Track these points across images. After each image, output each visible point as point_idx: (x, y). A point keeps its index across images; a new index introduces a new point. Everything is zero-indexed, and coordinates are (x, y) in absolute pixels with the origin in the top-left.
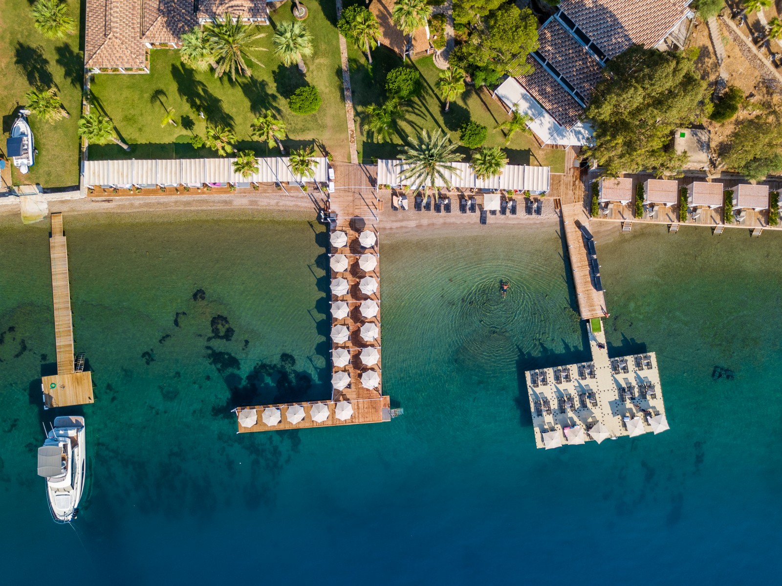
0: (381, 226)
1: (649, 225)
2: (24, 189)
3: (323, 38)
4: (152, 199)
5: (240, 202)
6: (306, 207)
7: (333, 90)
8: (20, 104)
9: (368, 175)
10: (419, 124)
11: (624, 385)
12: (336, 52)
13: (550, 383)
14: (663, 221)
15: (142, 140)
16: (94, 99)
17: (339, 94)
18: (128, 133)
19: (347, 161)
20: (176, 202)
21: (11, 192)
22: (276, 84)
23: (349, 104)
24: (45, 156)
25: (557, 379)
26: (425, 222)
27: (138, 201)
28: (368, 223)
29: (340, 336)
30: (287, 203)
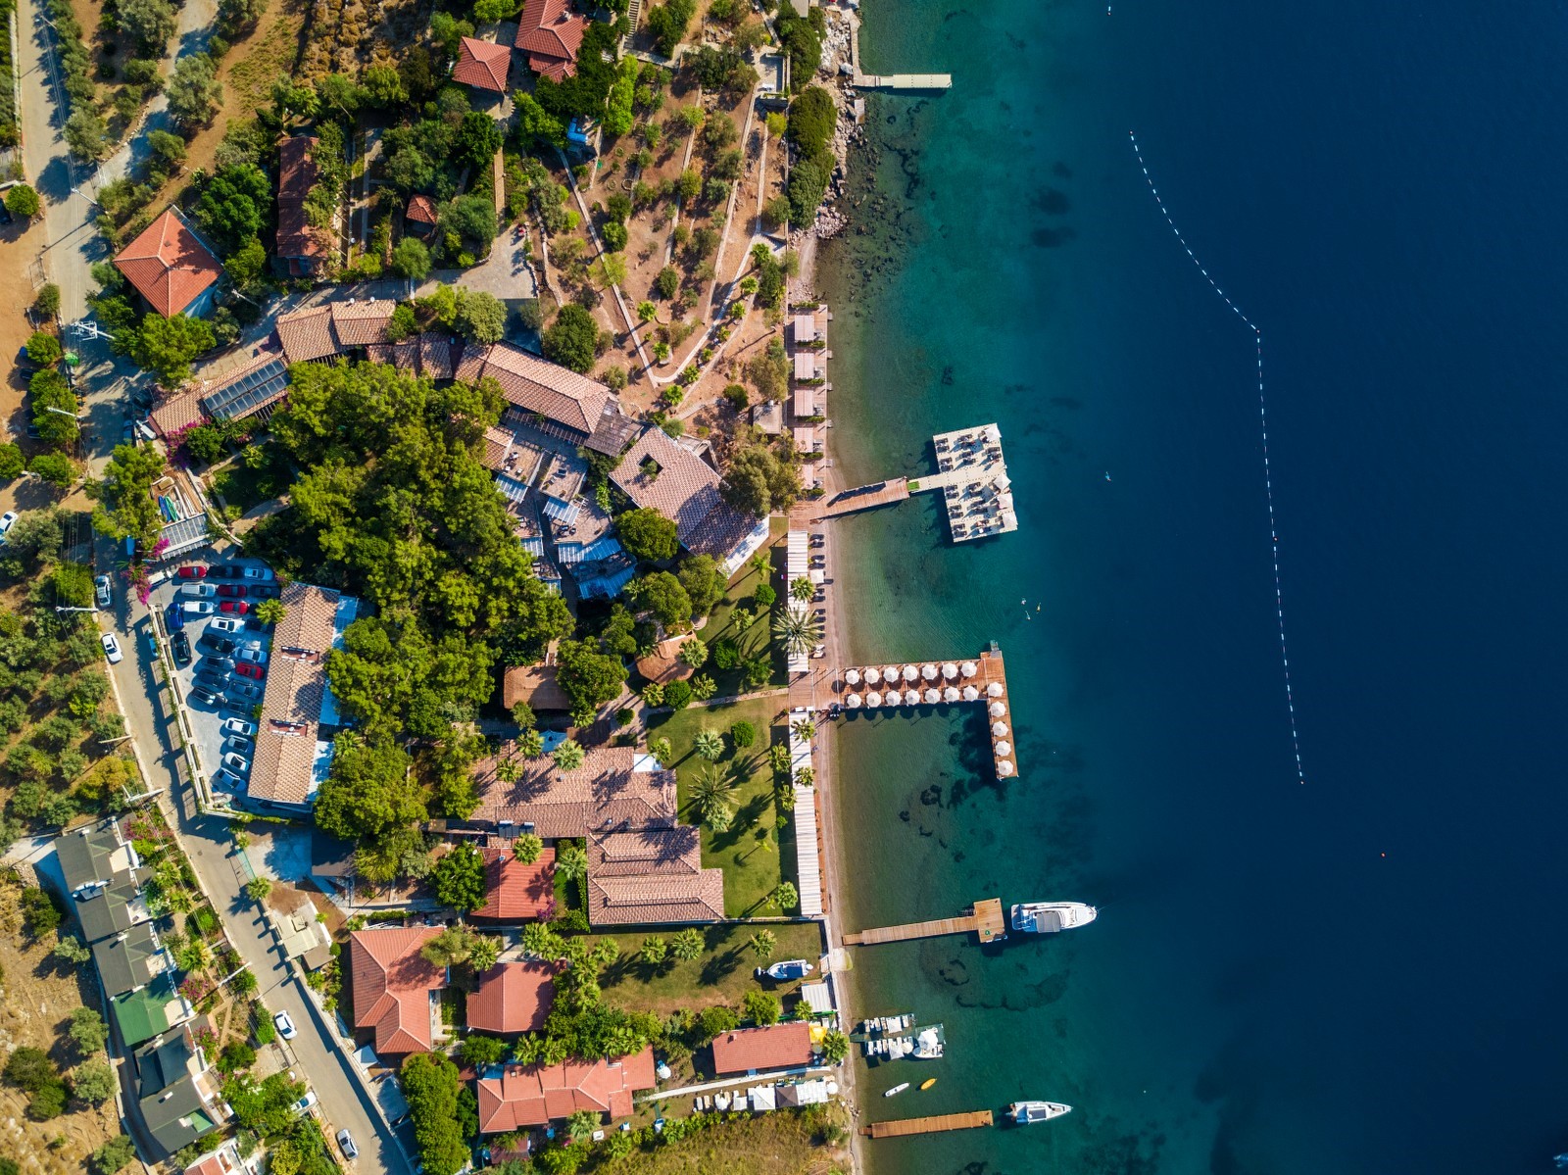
0: (840, 666)
1: (828, 445)
2: (824, 966)
4: (827, 859)
6: (828, 729)
7: (729, 711)
8: (752, 974)
9: (797, 679)
10: (753, 640)
11: (962, 460)
13: (963, 521)
14: (823, 434)
15: (778, 868)
16: (746, 914)
17: (731, 707)
18: (774, 880)
19: (787, 697)
20: (828, 839)
21: (829, 979)
23: (739, 699)
24: (797, 951)
25: (959, 515)
26: (833, 630)
27: (829, 872)
28: (838, 677)
29: (934, 696)
30: (823, 746)
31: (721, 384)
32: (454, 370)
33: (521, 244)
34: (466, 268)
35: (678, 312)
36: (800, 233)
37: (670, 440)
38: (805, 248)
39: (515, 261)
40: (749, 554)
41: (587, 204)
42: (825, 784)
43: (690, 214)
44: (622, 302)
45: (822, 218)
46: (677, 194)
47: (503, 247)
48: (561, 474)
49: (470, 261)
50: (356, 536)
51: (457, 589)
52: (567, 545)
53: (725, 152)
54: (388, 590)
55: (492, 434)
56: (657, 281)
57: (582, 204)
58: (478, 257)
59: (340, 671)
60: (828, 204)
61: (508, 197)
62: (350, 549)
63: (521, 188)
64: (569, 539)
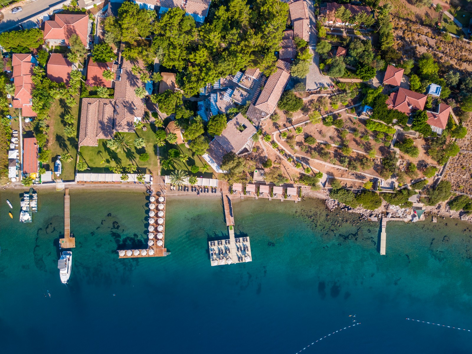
0: (167, 195)
1: (249, 197)
2: (58, 181)
3: (151, 137)
4: (97, 185)
5: (124, 186)
6: (143, 189)
7: (153, 153)
8: (58, 154)
9: (162, 179)
10: (178, 163)
11: (239, 247)
13: (216, 245)
14: (253, 196)
15: (94, 167)
16: (80, 154)
17: (155, 154)
18: (90, 164)
19: (157, 175)
20: (104, 186)
21: (53, 182)
23: (158, 157)
24: (65, 171)
25: (218, 244)
26: (181, 194)
27: (92, 185)
28: (162, 194)
29: (151, 229)
30: (137, 187)
31: (272, 158)
32: (282, 60)
33: (326, 86)
34: (319, 66)
35: (299, 144)
36: (328, 193)
37: (252, 136)
38: (322, 194)
39: (320, 84)
40: (210, 163)
41: (341, 112)
43: (336, 151)
44: (304, 123)
45: (333, 202)
46: (343, 145)
47: (326, 80)
48: (242, 95)
49: (321, 68)
50: (224, 21)
51: (202, 56)
52: (217, 97)
53: (358, 165)
54: (203, 30)
55: (258, 72)
56: (311, 136)
57: (341, 110)
58: (323, 71)
59: (176, 11)
60: (338, 204)
61: (345, 83)
62: (219, 18)
63: (347, 88)
64: (219, 98)
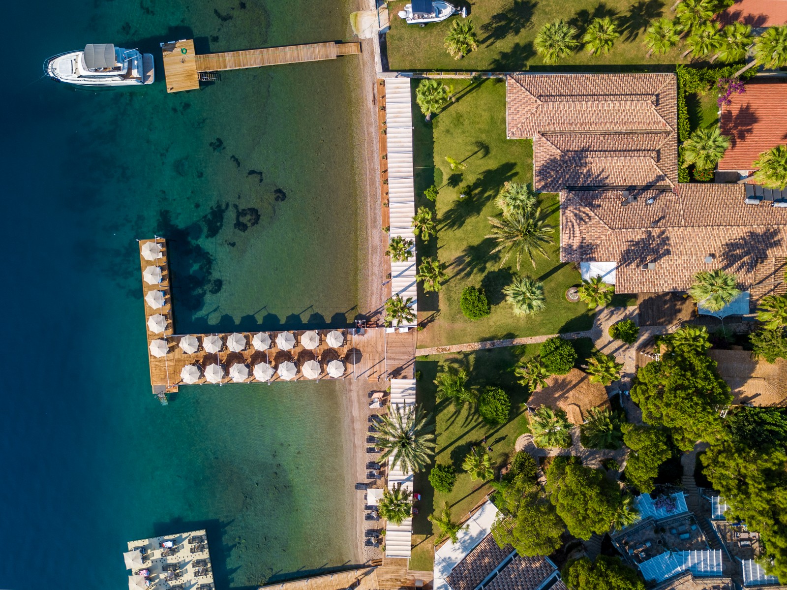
0: (352, 381)
2: (384, 15)
3: (548, 318)
4: (376, 146)
6: (371, 303)
7: (492, 330)
8: (473, 8)
9: (404, 367)
10: (458, 419)
12: (533, 332)
13: (193, 555)
15: (436, 133)
16: (478, 83)
17: (487, 336)
18: (444, 119)
19: (418, 344)
20: (374, 170)
22: (496, 270)
23: (477, 346)
24: (418, 34)
25: (197, 563)
26: (358, 426)
27: (374, 130)
28: (353, 368)
29: (235, 343)
30: (375, 284)
40: (460, 533)
42: (375, 236)
